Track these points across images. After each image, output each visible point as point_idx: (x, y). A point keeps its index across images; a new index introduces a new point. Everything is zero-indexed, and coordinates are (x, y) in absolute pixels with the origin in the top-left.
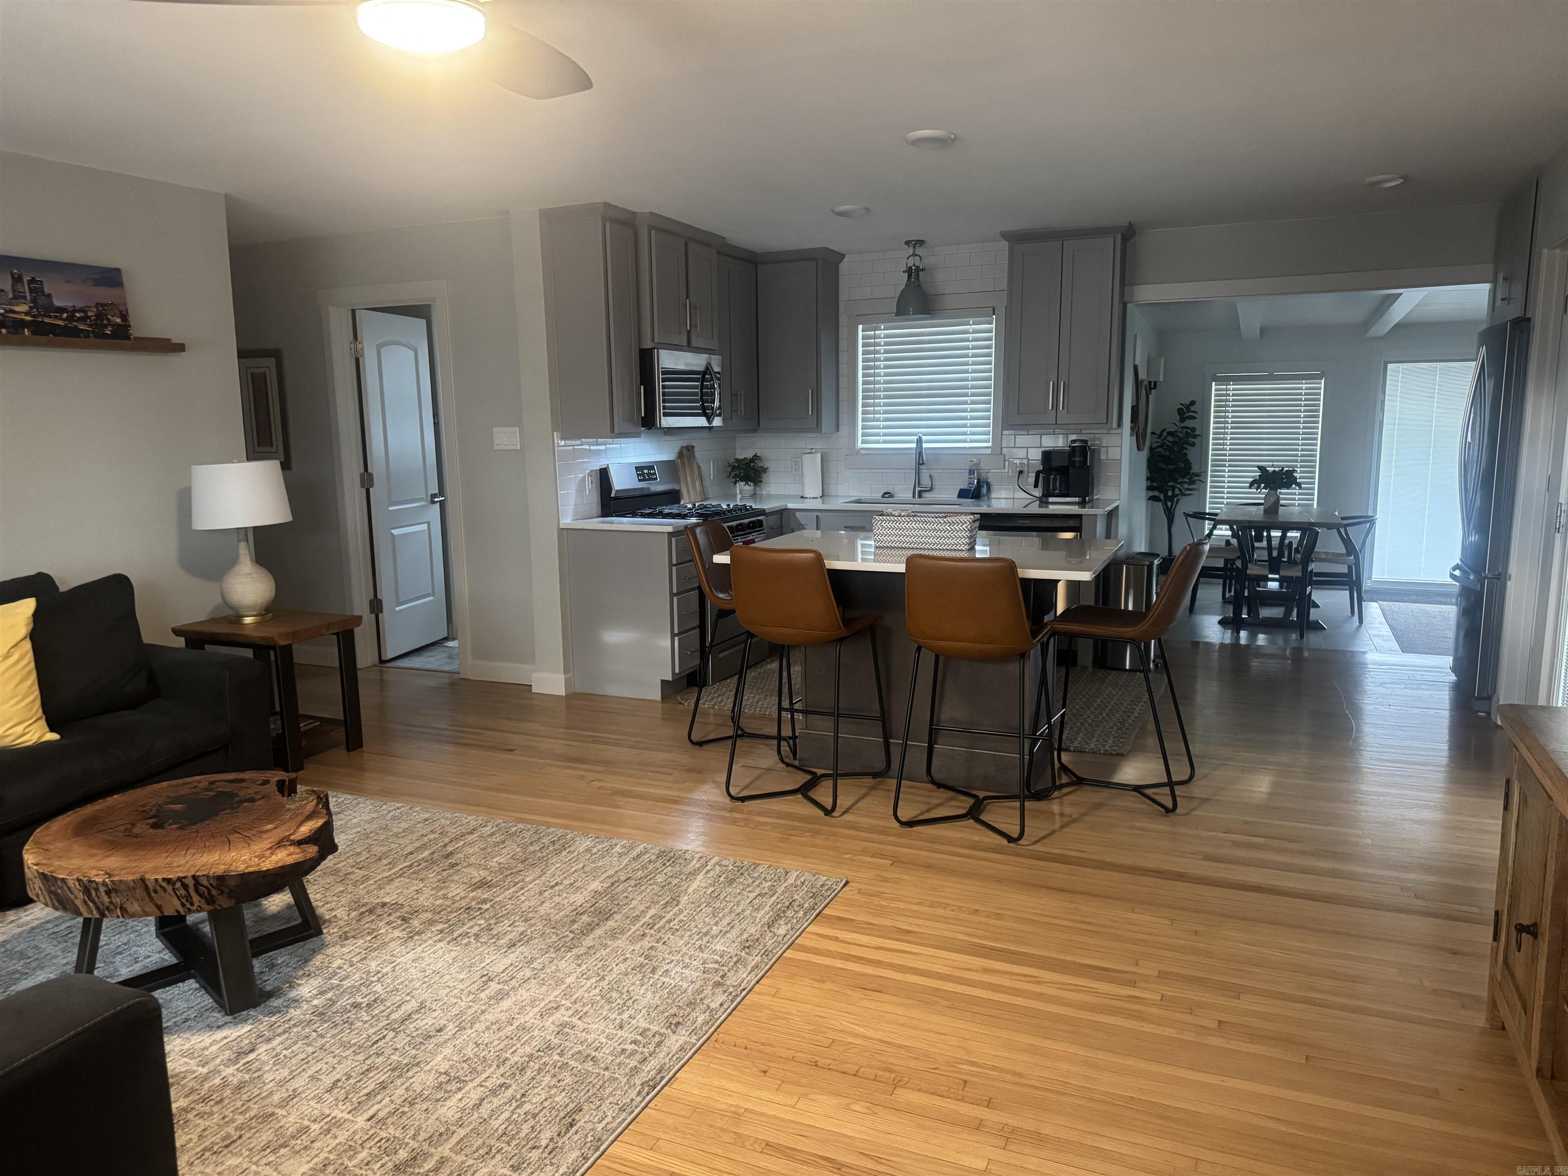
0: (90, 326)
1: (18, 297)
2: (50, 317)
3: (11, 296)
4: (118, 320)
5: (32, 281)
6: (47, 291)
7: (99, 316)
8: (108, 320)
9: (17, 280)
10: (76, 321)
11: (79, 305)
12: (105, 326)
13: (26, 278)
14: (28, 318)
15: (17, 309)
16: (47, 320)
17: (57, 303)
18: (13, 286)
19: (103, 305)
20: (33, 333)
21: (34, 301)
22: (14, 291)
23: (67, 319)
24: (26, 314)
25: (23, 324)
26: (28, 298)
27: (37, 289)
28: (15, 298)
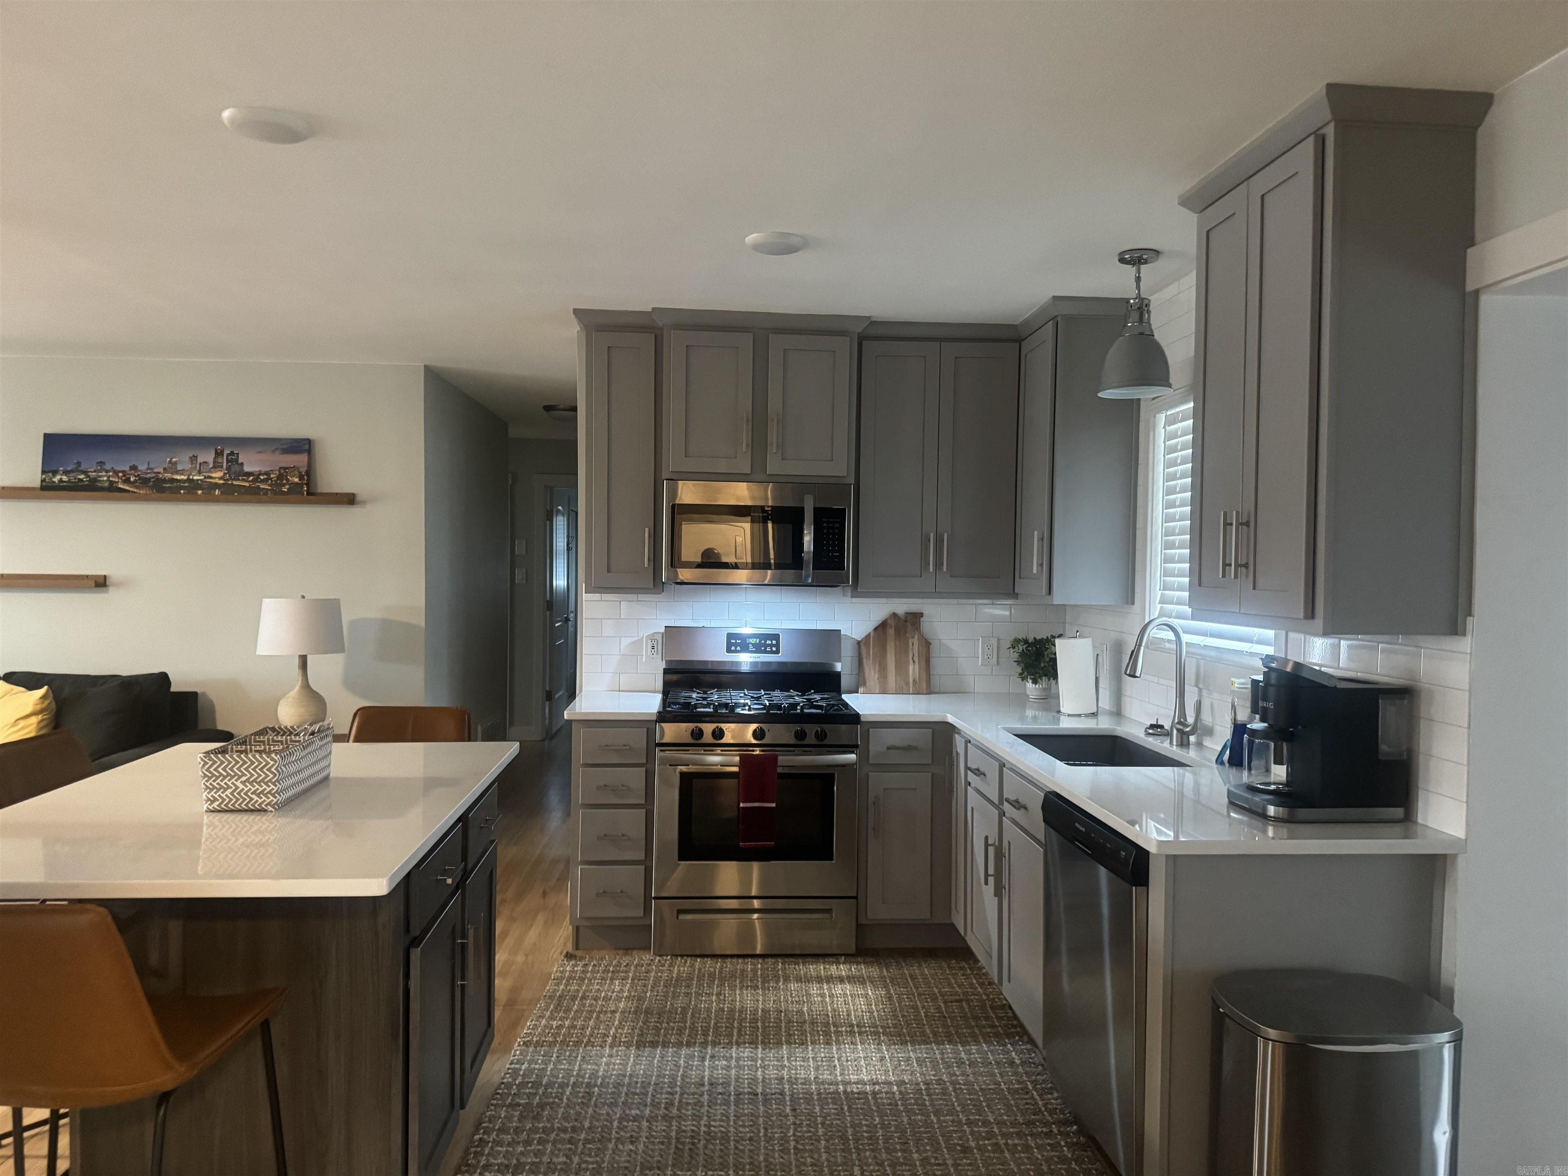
0: (270, 485)
1: (217, 466)
2: (239, 480)
3: (211, 466)
4: (296, 480)
5: (232, 453)
6: (240, 461)
7: (280, 477)
8: (288, 480)
9: (219, 454)
10: (260, 482)
11: (264, 469)
12: (284, 485)
13: (227, 452)
14: (222, 482)
15: (214, 475)
16: (235, 483)
17: (247, 469)
18: (215, 458)
19: (285, 468)
20: (222, 493)
21: (228, 469)
22: (215, 462)
23: (252, 481)
24: (220, 478)
25: (217, 486)
26: (225, 467)
27: (233, 460)
28: (214, 467)
